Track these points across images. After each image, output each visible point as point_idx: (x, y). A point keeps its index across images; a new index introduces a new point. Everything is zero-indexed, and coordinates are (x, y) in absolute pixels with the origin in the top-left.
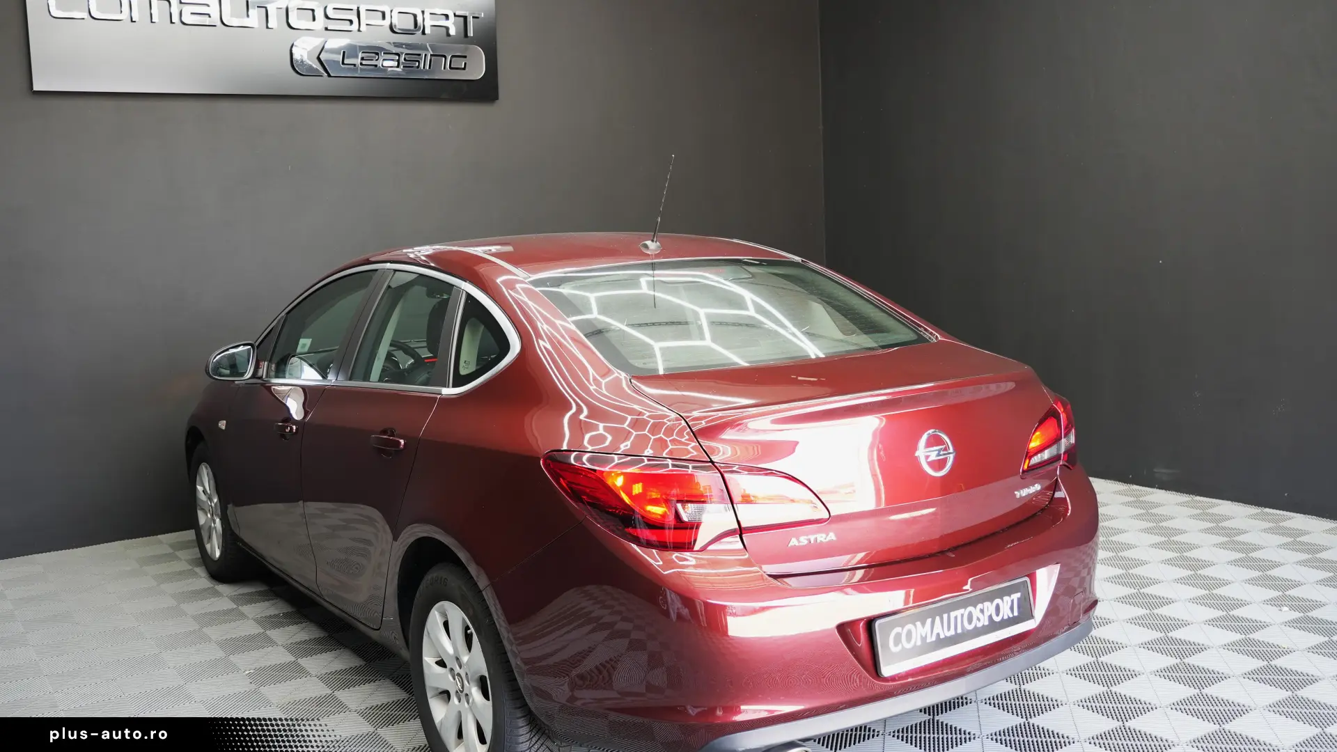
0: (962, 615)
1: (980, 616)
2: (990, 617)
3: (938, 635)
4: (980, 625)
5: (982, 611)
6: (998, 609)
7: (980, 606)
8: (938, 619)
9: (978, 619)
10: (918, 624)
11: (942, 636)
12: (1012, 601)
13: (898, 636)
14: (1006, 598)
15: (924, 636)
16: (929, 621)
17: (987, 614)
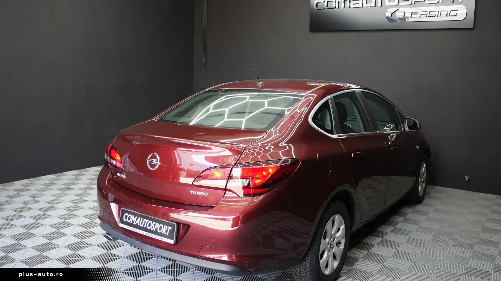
0: (147, 222)
1: (153, 226)
2: (156, 229)
3: (137, 223)
4: (152, 229)
5: (155, 225)
6: (161, 228)
7: (154, 223)
8: (139, 218)
9: (152, 227)
10: (133, 216)
11: (139, 225)
12: (168, 229)
13: (126, 216)
14: (165, 226)
15: (133, 221)
16: (136, 217)
17: (156, 227)
